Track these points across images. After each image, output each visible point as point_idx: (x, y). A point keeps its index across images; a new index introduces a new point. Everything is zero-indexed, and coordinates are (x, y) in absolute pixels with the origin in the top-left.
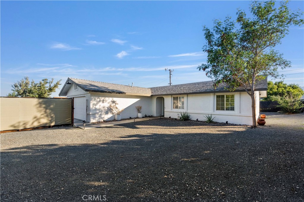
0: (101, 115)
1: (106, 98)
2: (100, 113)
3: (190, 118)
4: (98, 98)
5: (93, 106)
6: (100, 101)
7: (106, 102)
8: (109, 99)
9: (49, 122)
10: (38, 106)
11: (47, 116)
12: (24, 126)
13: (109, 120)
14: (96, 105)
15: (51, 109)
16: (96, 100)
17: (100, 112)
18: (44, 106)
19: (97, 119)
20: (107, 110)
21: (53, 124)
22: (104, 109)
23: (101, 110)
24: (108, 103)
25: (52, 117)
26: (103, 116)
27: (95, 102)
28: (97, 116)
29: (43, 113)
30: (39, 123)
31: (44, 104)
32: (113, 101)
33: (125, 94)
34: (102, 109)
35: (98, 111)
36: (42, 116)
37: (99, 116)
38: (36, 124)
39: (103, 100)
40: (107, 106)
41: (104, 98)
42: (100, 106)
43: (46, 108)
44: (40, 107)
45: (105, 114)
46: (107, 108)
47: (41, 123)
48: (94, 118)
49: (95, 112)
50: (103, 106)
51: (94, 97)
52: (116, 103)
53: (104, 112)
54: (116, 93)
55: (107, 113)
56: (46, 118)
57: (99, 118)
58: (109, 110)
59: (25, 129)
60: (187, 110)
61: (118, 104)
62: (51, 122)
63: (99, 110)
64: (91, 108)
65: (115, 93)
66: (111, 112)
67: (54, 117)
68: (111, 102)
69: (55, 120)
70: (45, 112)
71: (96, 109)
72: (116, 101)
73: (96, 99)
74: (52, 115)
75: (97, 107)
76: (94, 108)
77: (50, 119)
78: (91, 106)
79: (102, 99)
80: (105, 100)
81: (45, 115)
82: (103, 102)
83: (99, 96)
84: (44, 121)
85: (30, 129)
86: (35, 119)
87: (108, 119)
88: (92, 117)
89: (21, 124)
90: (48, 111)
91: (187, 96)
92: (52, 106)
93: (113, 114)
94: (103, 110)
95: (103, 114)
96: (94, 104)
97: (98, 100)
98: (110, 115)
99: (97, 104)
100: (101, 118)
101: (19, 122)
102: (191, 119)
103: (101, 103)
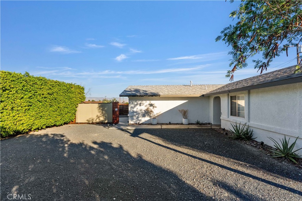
0: (138, 117)
1: (143, 101)
2: (137, 116)
3: (253, 137)
4: (135, 102)
5: (131, 109)
6: (137, 104)
7: (143, 105)
8: (146, 102)
9: (104, 120)
10: (99, 108)
11: (103, 115)
12: (92, 121)
13: (146, 123)
14: (133, 108)
15: (105, 111)
16: (134, 104)
17: (137, 114)
18: (101, 108)
19: (134, 121)
20: (144, 113)
21: (106, 122)
22: (141, 111)
23: (138, 113)
24: (146, 106)
25: (106, 116)
26: (140, 119)
27: (133, 106)
28: (135, 118)
29: (101, 113)
30: (99, 120)
31: (102, 107)
32: (150, 104)
33: (159, 96)
34: (139, 111)
35: (135, 114)
36: (101, 115)
37: (137, 119)
38: (98, 121)
39: (140, 104)
40: (144, 109)
41: (141, 101)
42: (137, 109)
43: (103, 110)
44: (100, 109)
45: (142, 116)
46: (144, 111)
47: (100, 120)
48: (132, 119)
49: (132, 114)
50: (141, 109)
51: (132, 101)
52: (154, 106)
53: (142, 115)
54: (149, 96)
55: (144, 116)
56: (103, 117)
57: (136, 120)
58: (147, 113)
59: (93, 123)
60: (249, 122)
61: (156, 107)
62: (105, 120)
63: (136, 112)
64: (129, 111)
65: (147, 96)
66: (148, 115)
67: (107, 116)
68: (148, 106)
69: (108, 119)
70: (102, 113)
71: (134, 112)
72: (154, 104)
73: (134, 102)
74: (106, 115)
75: (135, 110)
76: (132, 111)
77: (105, 118)
78: (129, 109)
79: (140, 102)
80: (143, 103)
81: (102, 114)
82: (140, 105)
83: (136, 100)
84: (102, 119)
85: (95, 124)
86: (97, 117)
87: (146, 121)
88: (131, 119)
89: (91, 119)
90: (104, 112)
91: (249, 93)
92: (106, 109)
93: (150, 117)
94: (140, 113)
95: (140, 117)
96: (132, 107)
97: (136, 103)
98: (147, 118)
99: (135, 107)
100: (138, 120)
101: (90, 119)
102: (255, 140)
103: (138, 106)
